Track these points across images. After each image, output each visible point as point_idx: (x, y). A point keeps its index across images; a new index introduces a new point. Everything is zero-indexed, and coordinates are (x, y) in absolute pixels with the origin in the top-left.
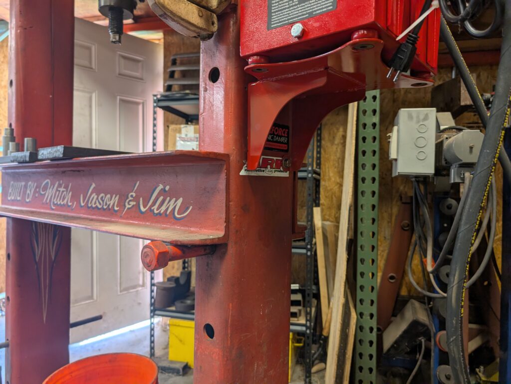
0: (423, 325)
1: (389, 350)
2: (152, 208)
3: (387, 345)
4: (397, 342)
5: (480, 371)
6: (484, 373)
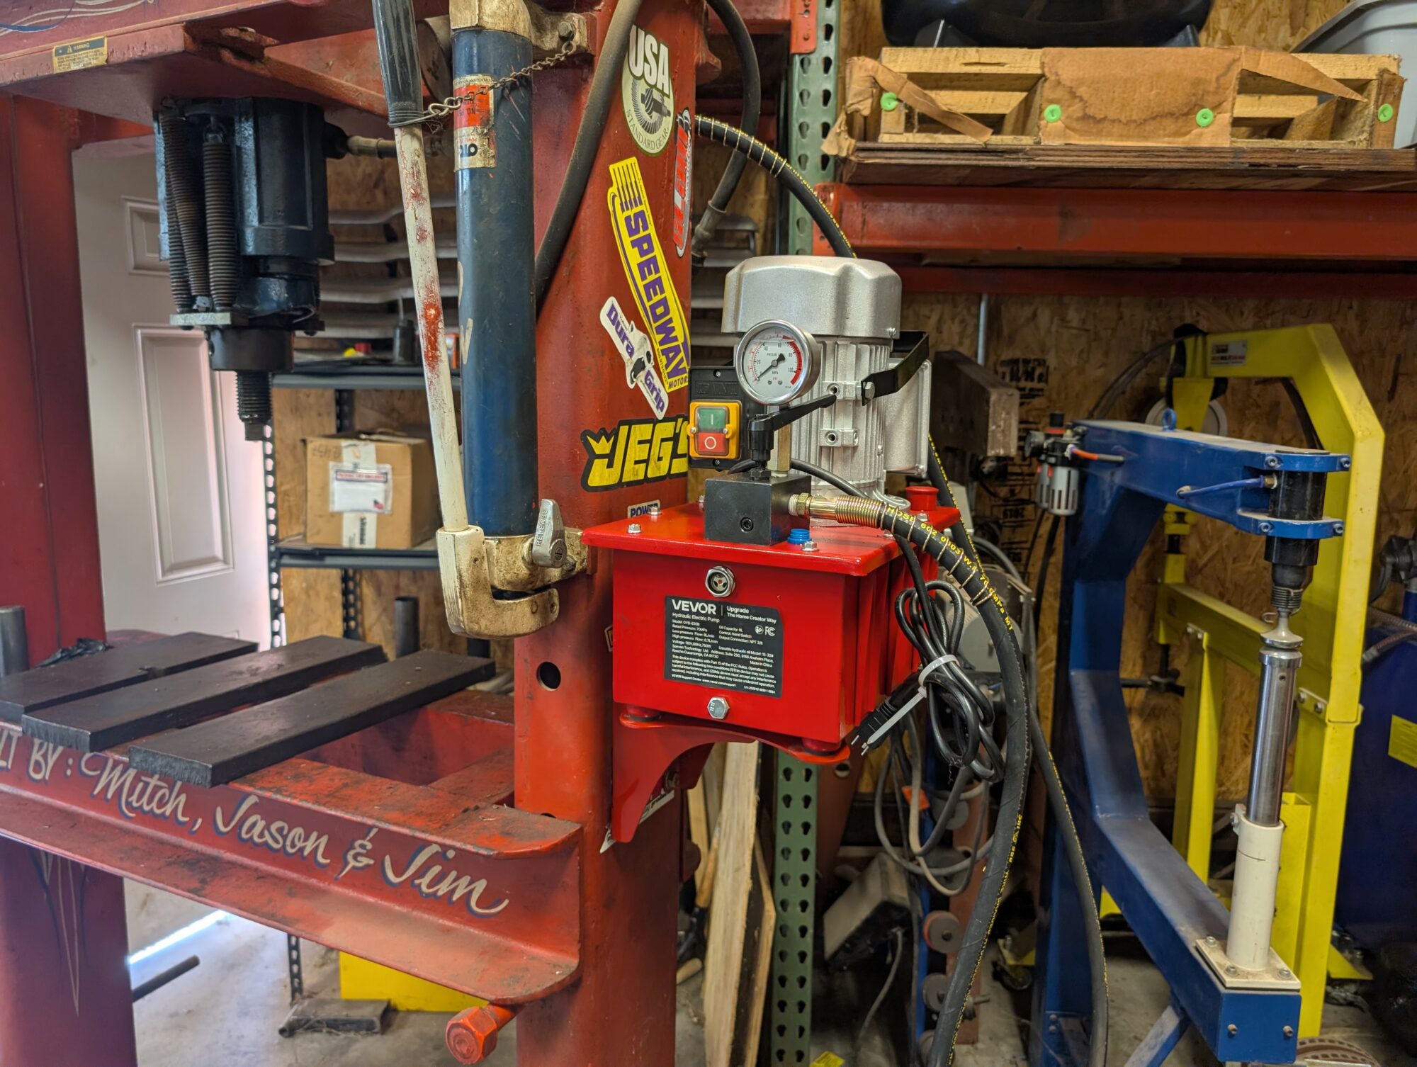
0: (900, 908)
1: (835, 954)
2: (417, 882)
3: (831, 944)
4: (852, 940)
5: (1005, 946)
6: (1011, 950)
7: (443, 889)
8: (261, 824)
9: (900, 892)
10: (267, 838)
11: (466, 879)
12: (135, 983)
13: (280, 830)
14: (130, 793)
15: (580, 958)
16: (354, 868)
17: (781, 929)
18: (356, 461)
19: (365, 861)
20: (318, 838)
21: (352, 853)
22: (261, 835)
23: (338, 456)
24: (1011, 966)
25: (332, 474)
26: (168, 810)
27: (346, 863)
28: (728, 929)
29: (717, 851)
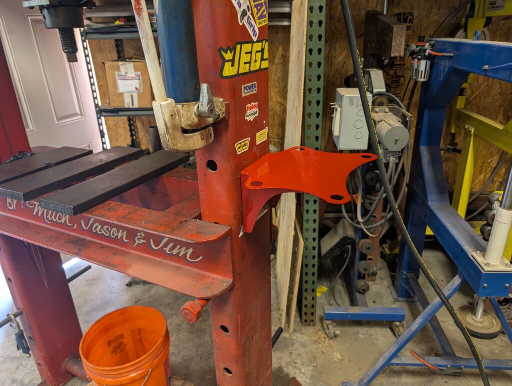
0: (351, 239)
1: (326, 254)
2: (164, 249)
3: (324, 252)
4: (332, 250)
5: (386, 247)
6: (388, 248)
7: (175, 252)
8: (99, 227)
9: (350, 233)
10: (103, 232)
11: (184, 249)
12: (68, 277)
13: (107, 229)
14: (47, 214)
15: (233, 278)
16: (138, 243)
17: (306, 248)
18: (126, 71)
19: (142, 241)
20: (122, 232)
21: (137, 238)
22: (100, 231)
23: (118, 69)
24: (388, 254)
25: (117, 76)
26: (63, 221)
27: (135, 242)
28: (285, 247)
29: (279, 217)
